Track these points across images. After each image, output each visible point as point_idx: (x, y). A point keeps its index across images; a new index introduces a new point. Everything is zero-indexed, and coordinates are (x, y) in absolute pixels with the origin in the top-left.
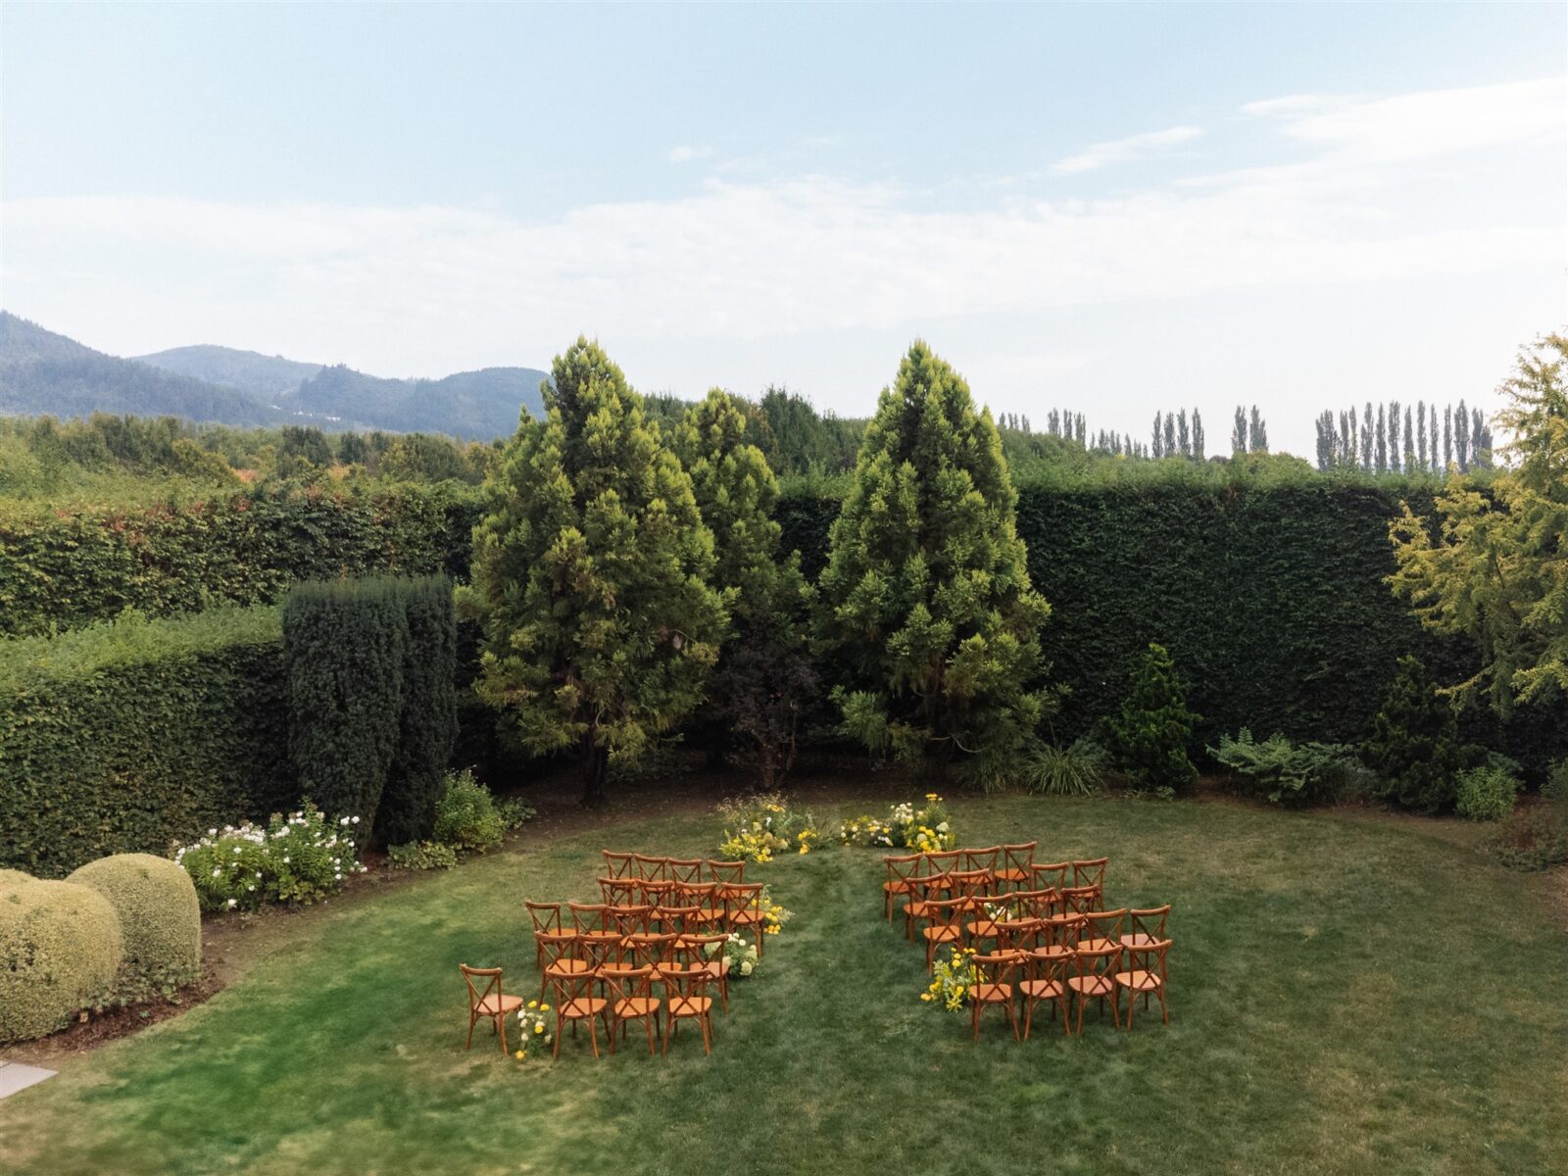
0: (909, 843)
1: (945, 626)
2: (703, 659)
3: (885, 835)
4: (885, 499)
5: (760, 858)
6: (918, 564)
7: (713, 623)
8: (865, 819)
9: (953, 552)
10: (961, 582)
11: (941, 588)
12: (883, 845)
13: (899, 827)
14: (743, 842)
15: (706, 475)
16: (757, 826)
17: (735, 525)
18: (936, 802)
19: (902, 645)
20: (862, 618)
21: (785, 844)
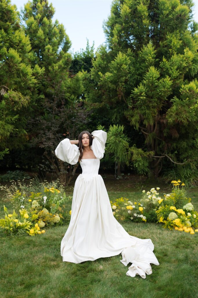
0: (161, 220)
1: (168, 81)
2: (17, 99)
3: (140, 213)
4: (130, 8)
5: (32, 231)
6: (149, 48)
7: (26, 82)
8: (122, 200)
9: (171, 41)
10: (175, 58)
11: (164, 60)
12: (139, 220)
13: (151, 206)
14: (20, 217)
15: (33, 23)
16: (35, 204)
17: (46, 47)
18: (180, 187)
19: (141, 93)
20: (115, 82)
21: (57, 218)
